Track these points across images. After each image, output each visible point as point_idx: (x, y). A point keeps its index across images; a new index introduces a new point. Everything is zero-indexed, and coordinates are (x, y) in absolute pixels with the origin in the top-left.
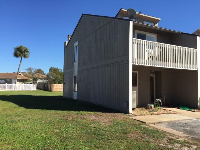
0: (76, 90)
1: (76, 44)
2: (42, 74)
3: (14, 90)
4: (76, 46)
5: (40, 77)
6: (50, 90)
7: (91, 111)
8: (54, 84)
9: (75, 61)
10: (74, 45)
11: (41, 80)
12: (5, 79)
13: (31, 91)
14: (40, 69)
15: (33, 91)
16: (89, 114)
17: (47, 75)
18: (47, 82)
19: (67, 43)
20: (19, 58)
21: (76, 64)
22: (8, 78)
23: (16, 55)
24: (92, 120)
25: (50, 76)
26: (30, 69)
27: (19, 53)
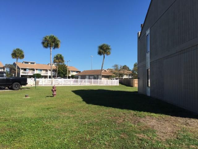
0: (149, 86)
1: (148, 32)
2: (127, 70)
3: (99, 85)
4: (148, 35)
5: (126, 73)
6: (131, 85)
7: (156, 113)
8: (135, 80)
9: (147, 52)
10: (146, 33)
11: (127, 76)
12: (93, 75)
13: (113, 86)
14: (126, 66)
15: (116, 86)
16: (151, 116)
17: (132, 71)
18: (133, 77)
19: (140, 33)
20: (103, 56)
21: (148, 55)
22: (95, 74)
23: (100, 53)
24: (146, 127)
25: (134, 72)
26: (116, 66)
27: (101, 50)
